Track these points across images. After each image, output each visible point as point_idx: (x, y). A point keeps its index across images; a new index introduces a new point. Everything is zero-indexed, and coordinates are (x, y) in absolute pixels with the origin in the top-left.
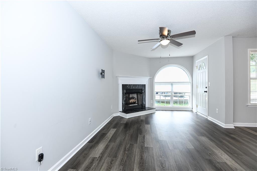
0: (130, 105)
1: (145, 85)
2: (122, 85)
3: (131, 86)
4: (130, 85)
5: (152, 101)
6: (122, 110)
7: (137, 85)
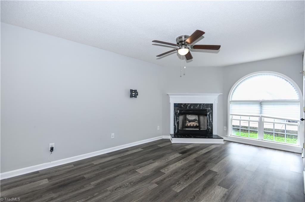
0: (187, 129)
1: (212, 104)
2: (174, 104)
3: (187, 106)
4: (185, 104)
5: (226, 127)
6: (173, 133)
7: (198, 104)
